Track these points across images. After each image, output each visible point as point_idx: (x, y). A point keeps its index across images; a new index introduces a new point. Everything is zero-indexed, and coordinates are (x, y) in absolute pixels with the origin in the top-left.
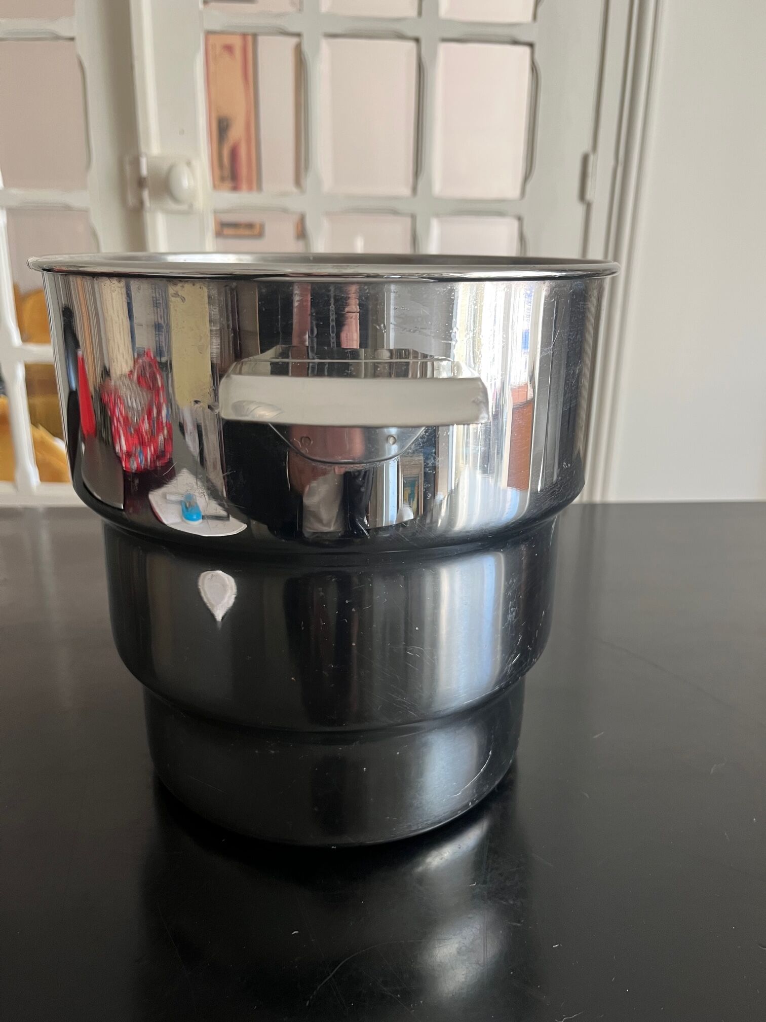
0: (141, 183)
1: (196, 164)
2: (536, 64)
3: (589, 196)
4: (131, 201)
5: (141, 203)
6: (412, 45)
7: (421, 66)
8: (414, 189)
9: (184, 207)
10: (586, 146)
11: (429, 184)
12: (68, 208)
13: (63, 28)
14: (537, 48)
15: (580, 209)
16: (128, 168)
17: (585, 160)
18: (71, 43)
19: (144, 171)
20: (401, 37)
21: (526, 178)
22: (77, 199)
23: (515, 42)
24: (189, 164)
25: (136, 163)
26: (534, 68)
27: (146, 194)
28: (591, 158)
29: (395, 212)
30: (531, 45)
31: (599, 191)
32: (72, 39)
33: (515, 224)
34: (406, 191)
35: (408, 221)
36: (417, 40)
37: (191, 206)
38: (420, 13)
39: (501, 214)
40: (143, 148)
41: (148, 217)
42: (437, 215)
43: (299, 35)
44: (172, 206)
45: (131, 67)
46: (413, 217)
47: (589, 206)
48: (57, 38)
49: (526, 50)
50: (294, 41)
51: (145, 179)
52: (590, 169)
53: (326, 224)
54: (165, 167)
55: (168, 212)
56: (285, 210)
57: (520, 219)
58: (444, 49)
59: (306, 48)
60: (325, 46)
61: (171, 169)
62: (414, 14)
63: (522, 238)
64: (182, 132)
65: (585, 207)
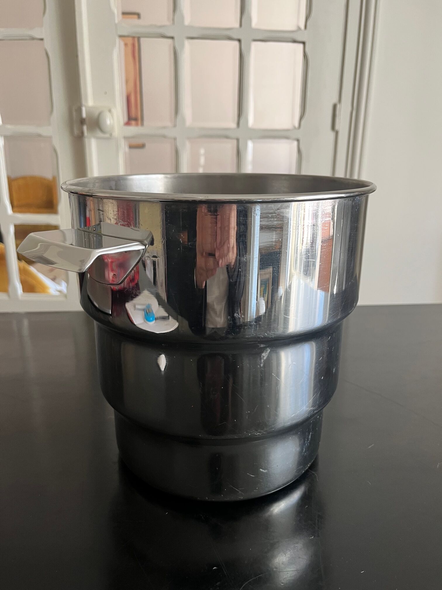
0: (82, 122)
1: (114, 111)
2: (306, 53)
3: (337, 127)
4: (76, 132)
5: (82, 133)
6: (236, 43)
7: (242, 55)
8: (238, 124)
9: (107, 135)
10: (335, 100)
11: (247, 121)
12: (40, 136)
13: (37, 33)
14: (307, 45)
15: (332, 135)
16: (74, 113)
17: (335, 107)
18: (41, 42)
19: (84, 115)
20: (230, 38)
21: (301, 118)
22: (45, 131)
23: (295, 41)
24: (110, 111)
25: (79, 110)
26: (305, 56)
27: (85, 128)
28: (338, 106)
29: (227, 137)
30: (304, 43)
31: (343, 124)
32: (42, 39)
33: (295, 143)
34: (233, 125)
35: (235, 142)
36: (239, 41)
37: (111, 135)
38: (241, 25)
39: (286, 138)
40: (84, 102)
41: (86, 141)
42: (251, 139)
43: (173, 38)
44: (100, 134)
45: (77, 56)
46: (238, 140)
47: (337, 133)
48: (33, 39)
49: (301, 46)
50: (170, 41)
51: (84, 119)
52: (337, 112)
53: (188, 145)
54: (97, 113)
55: (98, 138)
56: (164, 137)
57: (298, 141)
58: (255, 46)
59: (176, 45)
60: (187, 44)
61: (100, 114)
62: (237, 25)
63: (299, 151)
64: (106, 93)
65: (335, 133)
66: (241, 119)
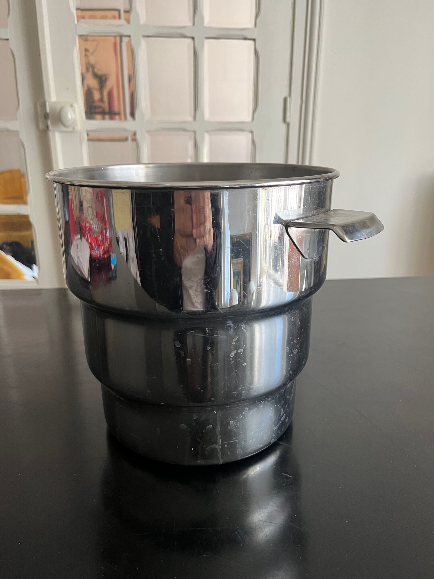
0: (46, 116)
1: (75, 105)
2: (256, 49)
3: (288, 120)
4: (41, 126)
5: (47, 127)
6: (190, 40)
7: (196, 52)
8: (195, 118)
9: (70, 129)
10: (285, 94)
11: (203, 115)
12: (8, 130)
13: (2, 34)
14: (257, 41)
15: (284, 127)
16: (39, 108)
17: (285, 100)
18: (6, 42)
19: (48, 110)
20: (184, 36)
21: (254, 111)
22: (13, 126)
23: (245, 39)
24: (72, 106)
25: (44, 105)
26: (256, 52)
27: (49, 122)
28: (288, 100)
29: (185, 130)
30: (254, 40)
31: (293, 116)
32: (8, 40)
33: (250, 135)
34: (190, 118)
35: (193, 134)
36: (193, 38)
37: (74, 128)
38: (194, 24)
39: (242, 130)
40: (47, 98)
41: (51, 134)
42: (207, 132)
43: (129, 36)
44: (63, 129)
46: (195, 132)
47: (288, 125)
49: (252, 42)
50: (127, 39)
51: (48, 114)
52: (288, 105)
53: (147, 136)
54: (59, 108)
55: (61, 132)
56: (125, 130)
57: (252, 132)
58: (207, 43)
59: (133, 43)
60: (144, 43)
61: (61, 108)
62: (191, 24)
63: (253, 142)
64: (68, 89)
65: (286, 125)
66: (197, 112)
